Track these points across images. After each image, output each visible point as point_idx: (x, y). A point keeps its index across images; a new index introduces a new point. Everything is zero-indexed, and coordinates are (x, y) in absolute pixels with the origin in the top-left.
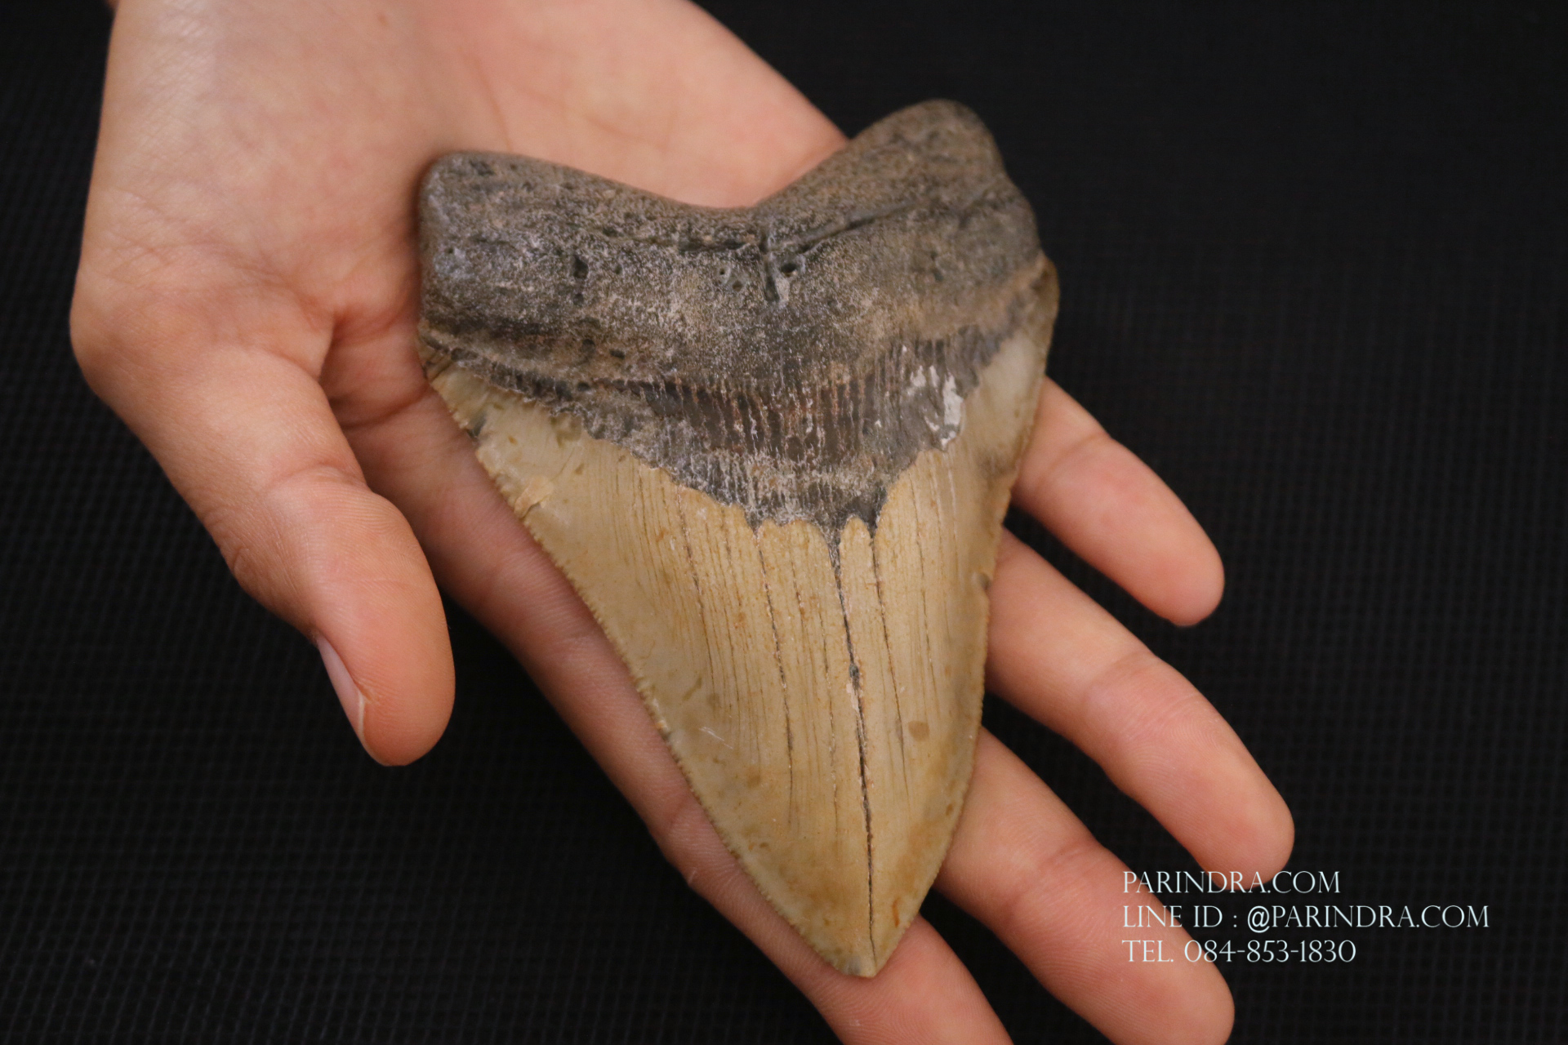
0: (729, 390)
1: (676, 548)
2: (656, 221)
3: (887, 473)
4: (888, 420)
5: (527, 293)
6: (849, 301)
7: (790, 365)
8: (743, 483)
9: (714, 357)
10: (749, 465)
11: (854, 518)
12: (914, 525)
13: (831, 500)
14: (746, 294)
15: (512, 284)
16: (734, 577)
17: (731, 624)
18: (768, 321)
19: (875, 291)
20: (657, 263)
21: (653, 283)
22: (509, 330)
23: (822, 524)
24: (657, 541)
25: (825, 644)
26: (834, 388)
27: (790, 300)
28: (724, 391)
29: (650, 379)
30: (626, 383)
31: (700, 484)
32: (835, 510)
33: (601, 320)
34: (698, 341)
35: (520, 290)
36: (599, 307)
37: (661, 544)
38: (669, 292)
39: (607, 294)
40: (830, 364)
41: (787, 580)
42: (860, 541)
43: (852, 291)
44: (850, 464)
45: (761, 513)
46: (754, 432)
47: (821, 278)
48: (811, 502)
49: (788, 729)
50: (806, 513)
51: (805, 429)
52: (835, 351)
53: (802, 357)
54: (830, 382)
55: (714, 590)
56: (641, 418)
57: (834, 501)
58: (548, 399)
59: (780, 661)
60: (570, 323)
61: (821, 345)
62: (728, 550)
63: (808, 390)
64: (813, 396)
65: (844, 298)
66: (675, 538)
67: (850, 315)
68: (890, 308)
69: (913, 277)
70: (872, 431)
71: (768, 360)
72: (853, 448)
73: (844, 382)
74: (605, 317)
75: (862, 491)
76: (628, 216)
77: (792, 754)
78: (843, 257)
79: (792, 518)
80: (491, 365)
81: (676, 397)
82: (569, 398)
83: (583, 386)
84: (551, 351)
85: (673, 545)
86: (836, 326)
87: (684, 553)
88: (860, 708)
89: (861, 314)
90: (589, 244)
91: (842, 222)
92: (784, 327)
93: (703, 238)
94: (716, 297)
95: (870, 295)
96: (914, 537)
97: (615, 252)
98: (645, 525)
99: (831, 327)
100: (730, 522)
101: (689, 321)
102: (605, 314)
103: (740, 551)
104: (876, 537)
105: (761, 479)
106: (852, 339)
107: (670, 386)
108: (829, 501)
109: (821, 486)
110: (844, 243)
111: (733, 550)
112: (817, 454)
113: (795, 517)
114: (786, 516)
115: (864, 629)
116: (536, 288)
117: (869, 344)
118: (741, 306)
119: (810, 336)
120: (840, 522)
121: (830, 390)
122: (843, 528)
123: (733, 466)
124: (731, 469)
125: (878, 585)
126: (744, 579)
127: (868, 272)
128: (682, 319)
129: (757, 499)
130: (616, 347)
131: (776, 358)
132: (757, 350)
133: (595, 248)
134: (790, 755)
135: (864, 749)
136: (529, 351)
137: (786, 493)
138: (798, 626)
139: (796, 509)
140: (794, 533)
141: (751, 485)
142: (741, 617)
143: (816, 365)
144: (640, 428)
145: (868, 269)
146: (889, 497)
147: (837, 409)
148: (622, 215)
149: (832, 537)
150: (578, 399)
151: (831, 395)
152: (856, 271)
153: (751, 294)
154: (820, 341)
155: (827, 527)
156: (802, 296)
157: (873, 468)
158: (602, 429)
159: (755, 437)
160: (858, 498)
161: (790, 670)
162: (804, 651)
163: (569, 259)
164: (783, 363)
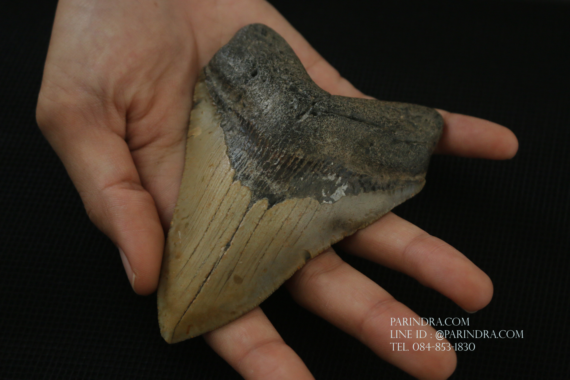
0: (262, 136)
1: (211, 172)
2: (292, 76)
3: (290, 194)
4: (306, 180)
5: (235, 70)
6: (322, 135)
7: (286, 140)
8: (243, 165)
9: (266, 123)
10: (249, 162)
11: (267, 199)
12: (286, 216)
13: (264, 189)
14: (291, 111)
15: (233, 65)
16: (217, 191)
17: (206, 205)
18: (290, 123)
19: (336, 139)
20: (277, 86)
21: (269, 90)
22: (223, 79)
23: (255, 194)
24: (209, 167)
25: (226, 230)
26: (294, 157)
27: (303, 122)
28: (260, 135)
29: (246, 118)
30: (240, 115)
31: (232, 158)
32: (262, 193)
33: (247, 92)
34: (265, 115)
35: (234, 69)
36: (250, 88)
37: (209, 168)
38: (271, 96)
39: (255, 85)
40: (299, 149)
41: (230, 203)
42: (262, 207)
43: (327, 133)
44: (280, 183)
45: (240, 177)
46: (259, 153)
47: (319, 122)
48: (257, 185)
49: (196, 247)
50: (253, 187)
51: (275, 163)
52: (304, 147)
53: (291, 141)
54: (294, 154)
55: (210, 191)
56: (236, 128)
57: (265, 190)
58: (219, 107)
59: (209, 225)
60: (239, 87)
61: (300, 141)
62: (222, 181)
63: (285, 151)
64: (286, 154)
65: (322, 133)
66: (213, 169)
67: (319, 140)
68: (337, 148)
69: (356, 145)
70: (297, 179)
71: (280, 134)
72: (285, 179)
73: (299, 158)
74: (249, 92)
75: (277, 194)
76: (286, 69)
77: (192, 256)
78: (334, 122)
79: (247, 185)
80: (212, 86)
81: (248, 128)
82: (224, 110)
83: (230, 109)
84: (230, 93)
85: (212, 170)
86: (311, 139)
87: (212, 175)
88: (222, 257)
89: (323, 142)
90: (265, 69)
91: (349, 114)
92: (293, 128)
93: (299, 89)
94: (282, 106)
95: (333, 139)
96: (283, 220)
97: (269, 75)
98: (210, 160)
99: (309, 138)
100: (229, 174)
101: (269, 107)
102: (250, 91)
103: (224, 184)
104: (268, 210)
105: (249, 168)
106: (313, 147)
107: (249, 124)
108: (263, 189)
109: (265, 183)
110: (340, 119)
111: (223, 182)
112: (271, 173)
113: (248, 186)
114: (246, 184)
115: (242, 235)
116: (238, 70)
117: (318, 153)
118: (286, 113)
119: (300, 136)
120: (261, 197)
121: (292, 157)
122: (260, 200)
123: (245, 159)
124: (244, 159)
125: (258, 225)
126: (219, 193)
127: (338, 132)
128: (267, 106)
129: (242, 173)
130: (245, 102)
131: (283, 135)
132: (279, 129)
133: (265, 71)
134: (191, 256)
135: (213, 270)
136: (224, 89)
137: (253, 177)
138: (222, 219)
139: (251, 184)
140: (244, 190)
141: (244, 168)
142: (210, 204)
143: (294, 146)
144: (233, 131)
145: (340, 131)
146: (284, 202)
147: (290, 164)
148: (285, 68)
149: (254, 200)
150: (226, 112)
151: (291, 158)
152: (335, 129)
153: (293, 112)
154: (301, 140)
155: (255, 196)
156: (308, 123)
157: (287, 190)
158: (225, 125)
159: (258, 155)
160: (273, 195)
161: (210, 230)
162: (218, 227)
163: (255, 69)
164: (284, 138)
